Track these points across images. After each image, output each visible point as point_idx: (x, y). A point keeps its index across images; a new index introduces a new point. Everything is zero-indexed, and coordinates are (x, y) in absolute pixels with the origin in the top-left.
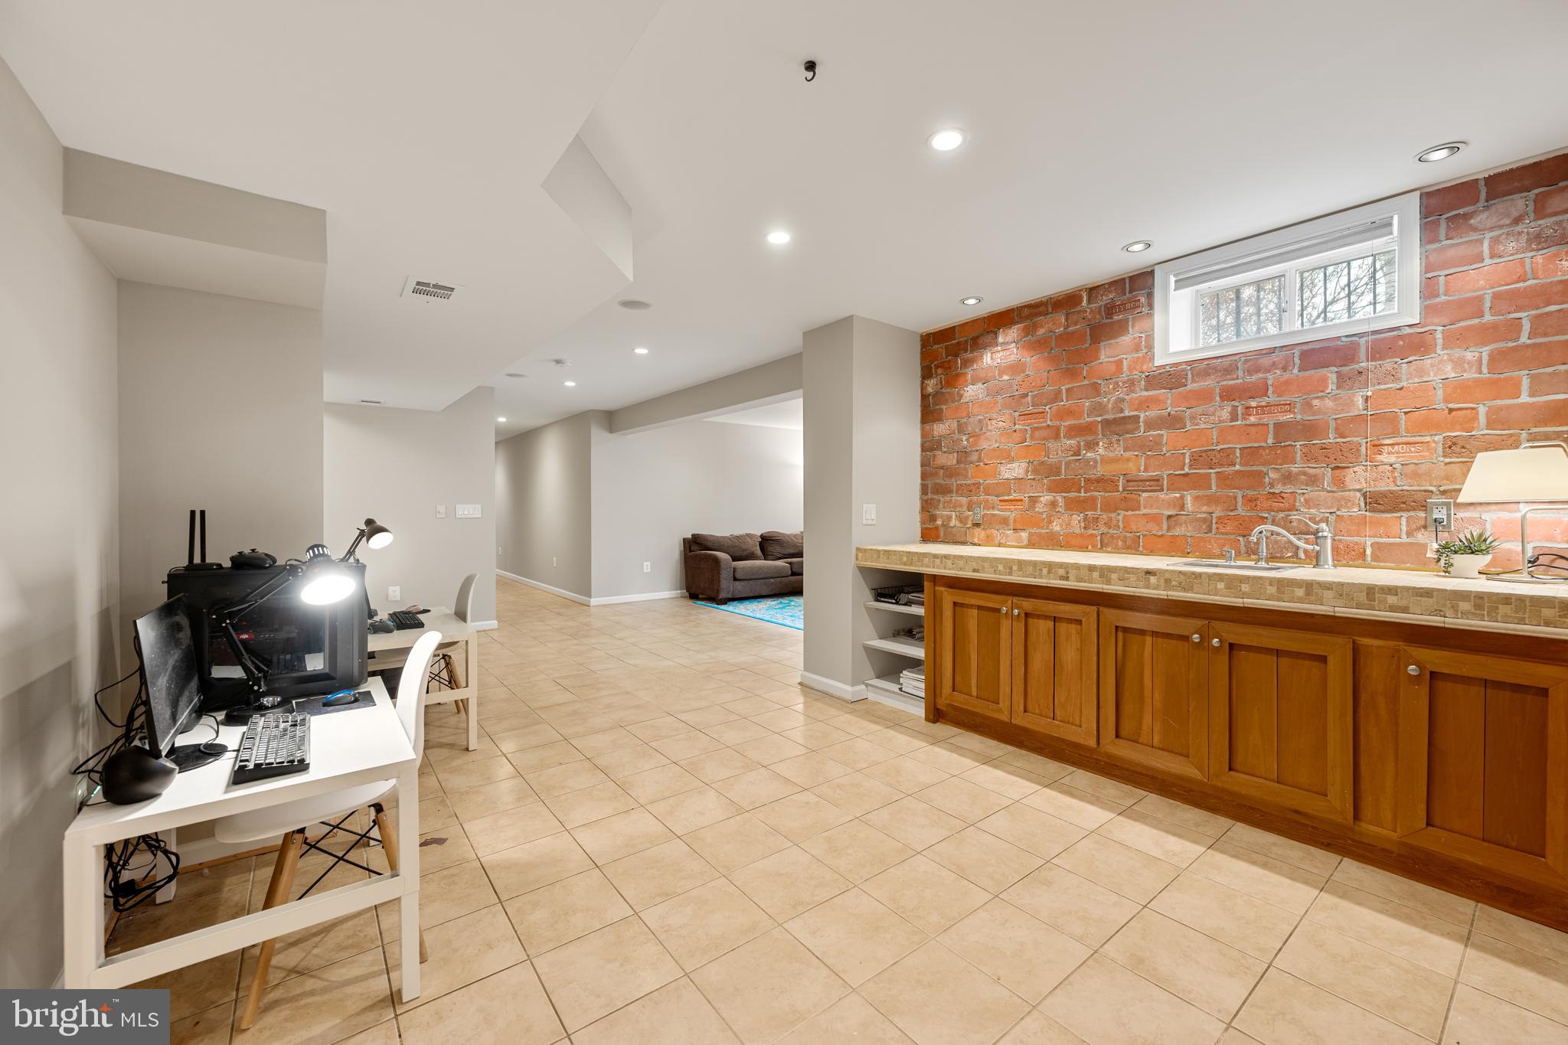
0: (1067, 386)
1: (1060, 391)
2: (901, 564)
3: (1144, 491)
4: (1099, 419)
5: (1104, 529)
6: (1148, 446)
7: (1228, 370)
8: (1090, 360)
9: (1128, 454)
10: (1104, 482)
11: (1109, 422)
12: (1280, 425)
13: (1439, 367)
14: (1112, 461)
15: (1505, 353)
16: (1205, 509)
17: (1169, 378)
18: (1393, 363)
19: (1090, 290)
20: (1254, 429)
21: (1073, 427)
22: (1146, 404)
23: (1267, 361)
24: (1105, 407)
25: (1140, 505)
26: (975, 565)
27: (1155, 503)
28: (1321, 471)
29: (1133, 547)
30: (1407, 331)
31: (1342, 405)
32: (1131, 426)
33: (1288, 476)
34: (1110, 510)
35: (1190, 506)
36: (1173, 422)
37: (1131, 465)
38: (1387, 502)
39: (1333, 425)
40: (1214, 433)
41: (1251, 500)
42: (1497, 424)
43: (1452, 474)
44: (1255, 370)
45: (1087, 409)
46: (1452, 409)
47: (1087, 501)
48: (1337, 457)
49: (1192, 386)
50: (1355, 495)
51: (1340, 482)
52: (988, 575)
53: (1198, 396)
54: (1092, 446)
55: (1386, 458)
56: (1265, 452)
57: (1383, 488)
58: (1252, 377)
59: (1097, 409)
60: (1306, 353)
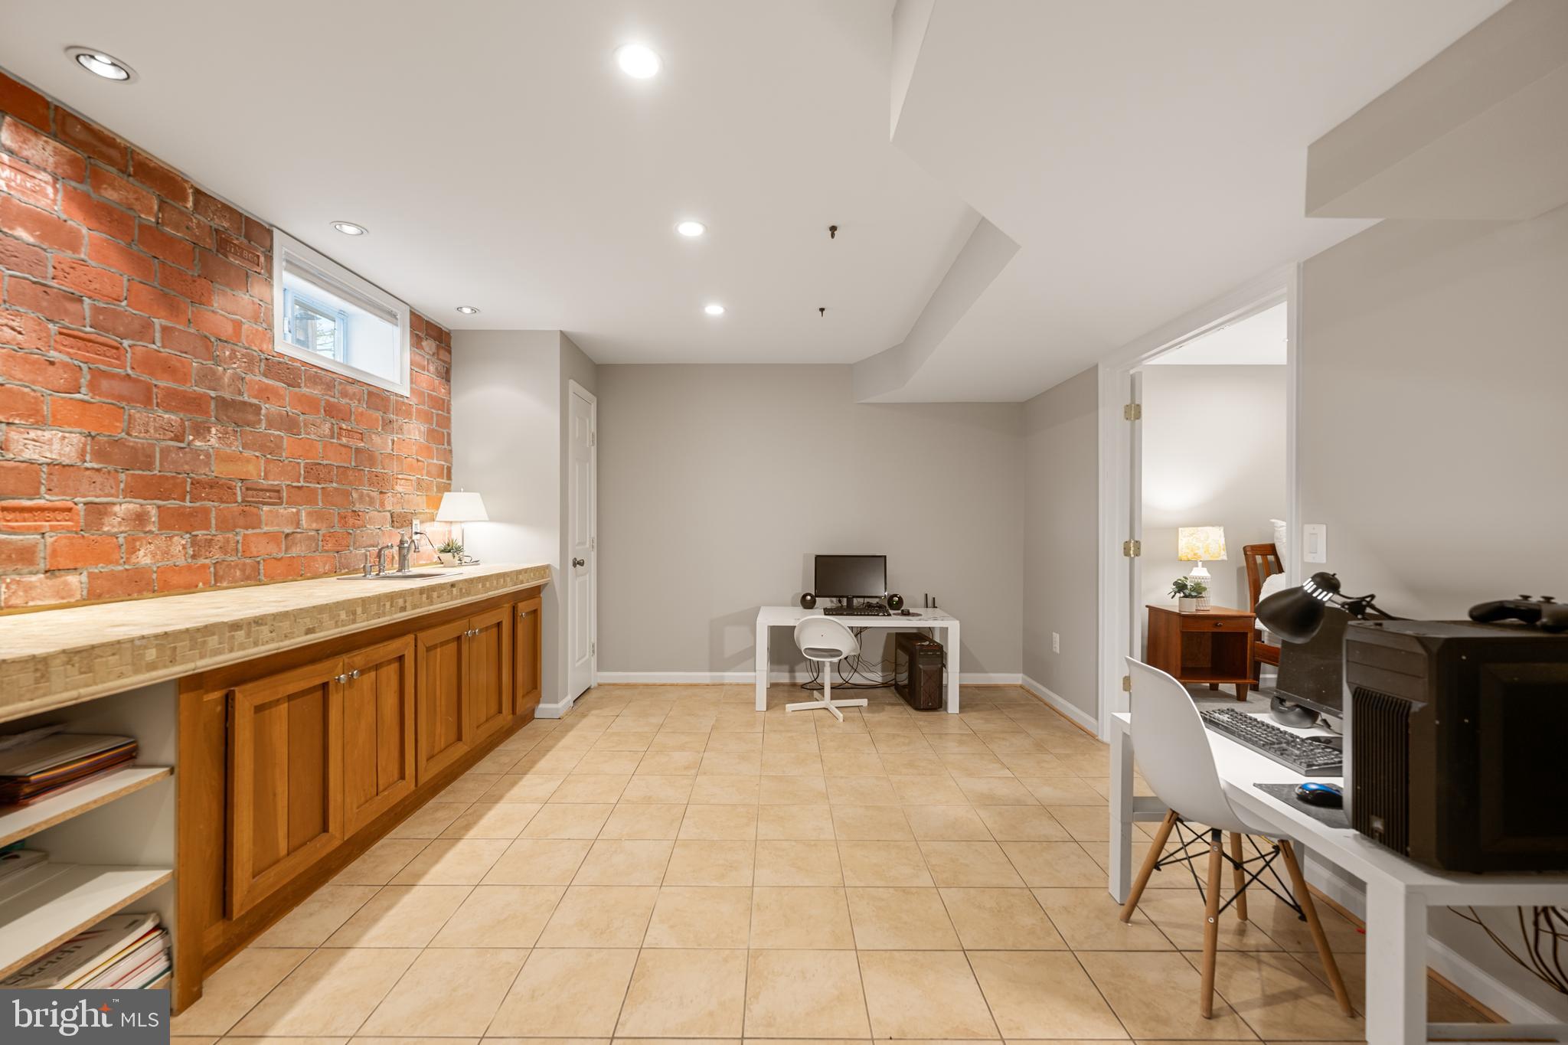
0: (164, 322)
1: (149, 324)
3: (264, 504)
4: (212, 394)
5: (218, 556)
6: (271, 449)
7: (329, 386)
8: (200, 300)
9: (248, 453)
10: (218, 488)
11: (223, 404)
12: (358, 450)
13: (414, 431)
14: (230, 459)
15: (431, 432)
16: (314, 526)
17: (287, 372)
18: (401, 420)
19: (198, 192)
20: (343, 450)
21: (171, 394)
22: (265, 393)
23: (351, 389)
24: (219, 379)
25: (260, 522)
26: (308, 623)
27: (275, 518)
28: (375, 494)
29: (252, 577)
30: (406, 401)
31: (384, 443)
32: (251, 417)
33: (361, 497)
34: (225, 525)
35: (304, 523)
36: (290, 425)
37: (251, 468)
38: (400, 520)
39: (380, 458)
40: (320, 446)
41: (343, 518)
42: (429, 474)
43: (419, 502)
44: (344, 394)
45: (194, 372)
46: (418, 460)
47: (191, 515)
48: (381, 484)
49: (305, 390)
50: (388, 514)
51: (382, 504)
52: (329, 632)
53: (311, 404)
54: (201, 431)
55: (399, 488)
56: (350, 473)
57: (398, 510)
58: (344, 401)
59: (209, 377)
60: (370, 394)
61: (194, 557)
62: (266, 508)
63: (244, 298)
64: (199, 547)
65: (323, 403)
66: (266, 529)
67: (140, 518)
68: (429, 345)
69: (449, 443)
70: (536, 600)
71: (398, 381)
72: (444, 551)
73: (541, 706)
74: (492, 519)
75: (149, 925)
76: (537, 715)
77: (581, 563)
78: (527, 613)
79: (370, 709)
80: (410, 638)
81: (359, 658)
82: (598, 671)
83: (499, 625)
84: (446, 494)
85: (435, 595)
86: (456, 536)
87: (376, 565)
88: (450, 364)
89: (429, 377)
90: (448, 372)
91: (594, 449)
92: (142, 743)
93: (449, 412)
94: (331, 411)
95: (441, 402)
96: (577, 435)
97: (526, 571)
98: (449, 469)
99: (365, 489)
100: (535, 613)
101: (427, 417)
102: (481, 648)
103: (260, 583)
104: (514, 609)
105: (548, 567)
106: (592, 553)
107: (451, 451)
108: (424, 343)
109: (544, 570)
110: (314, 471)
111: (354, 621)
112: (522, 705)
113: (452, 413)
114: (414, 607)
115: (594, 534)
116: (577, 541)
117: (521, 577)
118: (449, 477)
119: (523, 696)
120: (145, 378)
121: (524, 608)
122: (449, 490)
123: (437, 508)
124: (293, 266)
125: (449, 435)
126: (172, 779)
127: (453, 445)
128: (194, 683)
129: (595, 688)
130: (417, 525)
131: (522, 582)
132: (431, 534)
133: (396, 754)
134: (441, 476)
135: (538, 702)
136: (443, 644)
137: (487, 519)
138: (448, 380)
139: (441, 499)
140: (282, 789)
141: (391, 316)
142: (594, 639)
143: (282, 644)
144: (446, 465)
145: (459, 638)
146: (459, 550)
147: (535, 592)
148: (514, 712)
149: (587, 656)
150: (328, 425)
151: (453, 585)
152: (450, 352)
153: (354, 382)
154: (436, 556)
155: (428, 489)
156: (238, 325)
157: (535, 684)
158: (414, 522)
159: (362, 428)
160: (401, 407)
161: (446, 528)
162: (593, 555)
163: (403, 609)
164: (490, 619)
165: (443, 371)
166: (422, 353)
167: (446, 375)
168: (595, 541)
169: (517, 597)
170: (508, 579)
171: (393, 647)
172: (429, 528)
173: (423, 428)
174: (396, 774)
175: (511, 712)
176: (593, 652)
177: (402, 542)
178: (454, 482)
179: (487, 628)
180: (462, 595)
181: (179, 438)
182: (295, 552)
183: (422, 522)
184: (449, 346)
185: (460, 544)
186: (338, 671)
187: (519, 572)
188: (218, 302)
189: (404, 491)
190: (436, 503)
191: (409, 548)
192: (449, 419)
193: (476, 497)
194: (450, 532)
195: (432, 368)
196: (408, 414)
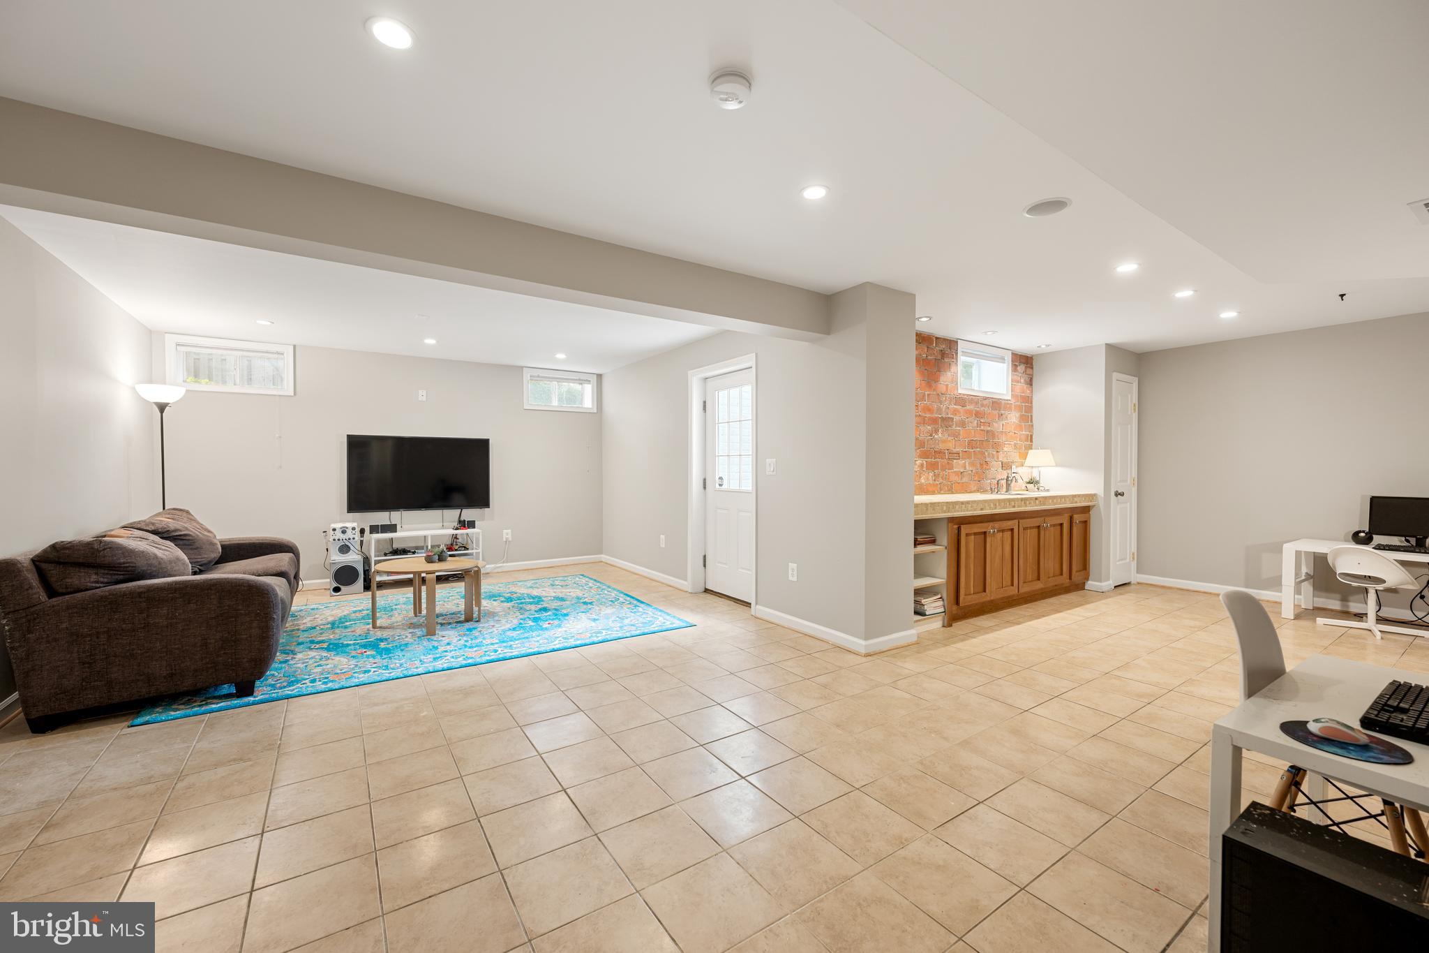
0: (928, 393)
1: (924, 395)
2: (942, 512)
3: (954, 459)
4: (940, 416)
5: (941, 480)
6: (956, 435)
7: (977, 403)
8: (937, 380)
9: (950, 438)
10: (940, 453)
11: (943, 419)
12: (988, 431)
13: (1013, 417)
14: (944, 441)
15: (1021, 416)
16: (971, 469)
17: (961, 401)
18: (1007, 413)
19: (937, 338)
20: (982, 432)
21: (930, 418)
22: (955, 412)
23: (985, 402)
24: (942, 410)
25: (953, 467)
26: (982, 506)
27: (958, 465)
28: (995, 453)
29: (951, 491)
30: (1009, 402)
31: (997, 426)
32: (950, 423)
33: (989, 454)
34: (943, 469)
35: (967, 467)
36: (963, 424)
37: (951, 445)
38: (1006, 466)
39: (997, 434)
40: (973, 432)
41: (981, 465)
42: (1020, 440)
43: (1015, 456)
44: (982, 405)
45: (935, 409)
46: (1015, 433)
47: (934, 464)
48: (997, 447)
49: (968, 407)
50: (1000, 463)
51: (998, 458)
52: (987, 511)
53: (969, 412)
54: (936, 431)
55: (1005, 449)
56: (984, 443)
57: (1005, 460)
58: (982, 409)
59: (939, 410)
60: (993, 402)
61: (935, 480)
62: (955, 461)
63: (949, 374)
64: (936, 476)
65: (974, 412)
66: (955, 470)
67: (922, 465)
68: (1021, 368)
69: (1032, 421)
70: (1087, 515)
71: (1005, 392)
72: (1029, 483)
73: (1090, 582)
74: (1057, 465)
75: (939, 596)
76: (1087, 587)
77: (1122, 494)
78: (1080, 522)
79: (1000, 548)
80: (1016, 521)
81: (997, 525)
82: (1137, 573)
83: (1061, 525)
84: (1030, 451)
85: (1028, 502)
86: (1035, 475)
87: (997, 488)
88: (1032, 375)
89: (1021, 386)
90: (1031, 380)
91: (1135, 416)
92: (937, 538)
93: (1031, 403)
94: (978, 415)
95: (1027, 398)
96: (1119, 408)
97: (1079, 496)
98: (1031, 436)
99: (991, 451)
100: (1086, 524)
101: (1019, 408)
102: (1050, 536)
103: (953, 493)
104: (1071, 518)
105: (1095, 495)
106: (1133, 489)
107: (1032, 426)
108: (1019, 368)
109: (1093, 496)
110: (971, 444)
111: (996, 508)
112: (1077, 577)
113: (1034, 403)
114: (1019, 507)
115: (1135, 474)
116: (1119, 480)
117: (1075, 499)
118: (1031, 441)
119: (1077, 572)
120: (924, 415)
121: (1078, 518)
122: (1032, 449)
123: (1025, 459)
124: (965, 354)
125: (1032, 416)
126: (946, 551)
127: (1034, 422)
128: (951, 520)
129: (1134, 584)
130: (1014, 469)
131: (1076, 502)
132: (1023, 473)
133: (1010, 572)
134: (1027, 440)
135: (1087, 579)
136: (1031, 528)
137: (1054, 464)
138: (1031, 385)
139: (1028, 453)
140: (972, 566)
141: (1002, 359)
142: (1134, 549)
143: (967, 513)
144: (1030, 434)
145: (1039, 527)
146: (1037, 482)
147: (1086, 510)
148: (1070, 578)
149: (1128, 560)
150: (976, 421)
151: (1036, 499)
152: (1032, 368)
153: (986, 398)
154: (1024, 485)
155: (1020, 448)
156: (947, 386)
157: (1085, 566)
158: (1013, 467)
159: (989, 420)
160: (1007, 406)
161: (1030, 470)
162: (1134, 490)
163: (1014, 507)
164: (1057, 520)
165: (1028, 380)
166: (1018, 374)
167: (1030, 382)
168: (1136, 480)
169: (1072, 511)
170: (1067, 500)
171: (1009, 524)
172: (1021, 470)
173: (1018, 415)
174: (1009, 583)
175: (1068, 577)
176: (1133, 558)
177: (1008, 477)
178: (1034, 444)
179: (1054, 525)
180: (1041, 505)
181: (931, 435)
182: (965, 480)
183: (1016, 467)
184: (1032, 364)
185: (1038, 479)
186: (990, 528)
187: (1074, 496)
188: (942, 379)
189: (1009, 451)
190: (1024, 456)
191: (1012, 480)
192: (1031, 407)
193: (1048, 452)
194: (1032, 473)
195: (1022, 381)
196: (1010, 409)
